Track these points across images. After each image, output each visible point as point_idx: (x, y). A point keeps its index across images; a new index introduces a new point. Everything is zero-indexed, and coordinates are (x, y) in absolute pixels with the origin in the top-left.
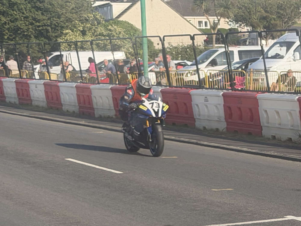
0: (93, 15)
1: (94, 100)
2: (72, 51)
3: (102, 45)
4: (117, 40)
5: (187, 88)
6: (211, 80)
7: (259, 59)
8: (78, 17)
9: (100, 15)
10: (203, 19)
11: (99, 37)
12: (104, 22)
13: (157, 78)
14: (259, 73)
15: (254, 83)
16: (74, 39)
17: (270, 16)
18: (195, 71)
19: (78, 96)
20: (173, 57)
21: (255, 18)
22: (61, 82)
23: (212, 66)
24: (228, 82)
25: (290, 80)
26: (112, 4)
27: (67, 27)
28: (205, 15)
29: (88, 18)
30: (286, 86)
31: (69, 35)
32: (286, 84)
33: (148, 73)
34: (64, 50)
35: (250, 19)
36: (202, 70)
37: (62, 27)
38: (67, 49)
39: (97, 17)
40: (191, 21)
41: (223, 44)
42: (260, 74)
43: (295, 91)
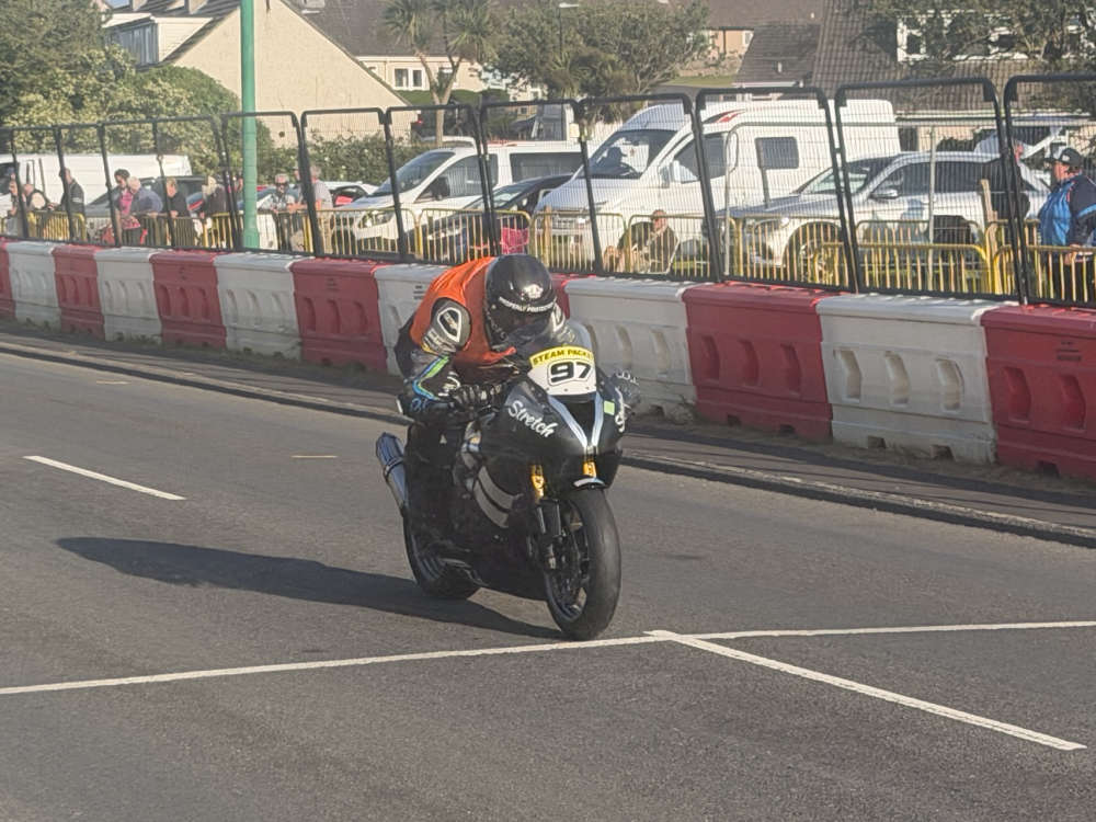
0: (104, 50)
1: (104, 293)
2: (44, 153)
3: (128, 137)
4: (169, 124)
5: (365, 260)
6: (430, 237)
7: (569, 178)
8: (64, 57)
9: (122, 51)
10: (411, 63)
11: (119, 113)
12: (134, 73)
13: (280, 230)
14: (570, 219)
15: (555, 248)
16: (50, 120)
17: (603, 55)
18: (386, 211)
19: (60, 279)
20: (323, 171)
21: (559, 61)
22: (12, 239)
23: (435, 197)
24: (479, 245)
25: (659, 238)
26: (157, 20)
27: (32, 87)
28: (417, 52)
29: (90, 61)
30: (646, 257)
31: (38, 109)
32: (646, 250)
33: (255, 217)
34: (23, 149)
35: (542, 63)
36: (406, 210)
37: (18, 87)
38: (31, 148)
39: (116, 56)
40: (374, 68)
41: (465, 134)
42: (571, 222)
43: (672, 270)
